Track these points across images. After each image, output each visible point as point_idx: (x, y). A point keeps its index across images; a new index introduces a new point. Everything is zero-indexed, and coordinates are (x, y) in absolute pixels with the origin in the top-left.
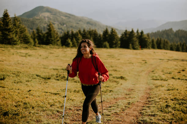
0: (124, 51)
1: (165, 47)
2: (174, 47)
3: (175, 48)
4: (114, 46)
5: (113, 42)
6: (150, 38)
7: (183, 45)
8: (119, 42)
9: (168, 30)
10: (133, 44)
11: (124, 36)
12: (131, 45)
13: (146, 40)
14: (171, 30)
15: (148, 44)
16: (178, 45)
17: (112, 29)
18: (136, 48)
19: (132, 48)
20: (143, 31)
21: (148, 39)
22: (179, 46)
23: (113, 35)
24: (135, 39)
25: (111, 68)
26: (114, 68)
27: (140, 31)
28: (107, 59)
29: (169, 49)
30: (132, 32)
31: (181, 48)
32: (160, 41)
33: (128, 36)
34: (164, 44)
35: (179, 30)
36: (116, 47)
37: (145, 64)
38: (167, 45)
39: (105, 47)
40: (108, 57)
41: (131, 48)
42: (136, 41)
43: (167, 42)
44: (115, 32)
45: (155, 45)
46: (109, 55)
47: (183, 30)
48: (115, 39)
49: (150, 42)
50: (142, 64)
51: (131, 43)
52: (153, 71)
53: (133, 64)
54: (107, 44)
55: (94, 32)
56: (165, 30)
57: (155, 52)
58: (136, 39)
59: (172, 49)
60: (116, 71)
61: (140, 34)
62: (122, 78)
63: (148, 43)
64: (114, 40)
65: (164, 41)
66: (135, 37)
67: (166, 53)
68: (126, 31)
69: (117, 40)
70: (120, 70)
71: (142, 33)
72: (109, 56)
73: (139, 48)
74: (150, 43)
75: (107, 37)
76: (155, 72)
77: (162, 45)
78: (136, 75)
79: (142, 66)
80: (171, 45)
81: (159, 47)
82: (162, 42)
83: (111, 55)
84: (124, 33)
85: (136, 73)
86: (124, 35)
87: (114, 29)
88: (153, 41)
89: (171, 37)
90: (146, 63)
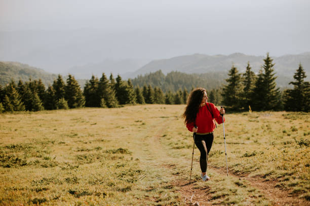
0: (96, 111)
1: (158, 99)
2: (171, 99)
3: (173, 99)
4: (76, 104)
5: (74, 98)
6: (133, 86)
7: (185, 94)
8: (83, 97)
9: (155, 74)
10: (106, 99)
11: (90, 87)
12: (103, 100)
13: (127, 90)
14: (160, 72)
15: (131, 97)
16: (177, 95)
17: (70, 76)
18: (111, 104)
19: (106, 106)
20: (121, 76)
21: (129, 88)
22: (179, 96)
23: (73, 85)
24: (109, 90)
25: (90, 137)
26: (96, 137)
27: (115, 77)
28: (75, 125)
29: (164, 101)
30: (103, 78)
31: (182, 100)
32: (149, 90)
33: (96, 86)
34: (156, 96)
35: (172, 73)
36: (78, 106)
37: (143, 126)
38: (160, 96)
39: (61, 107)
40: (73, 121)
41: (104, 105)
42: (111, 94)
43: (159, 92)
44: (74, 81)
45: (141, 98)
46: (74, 119)
47: (178, 71)
48: (76, 92)
49: (133, 93)
50: (138, 127)
51: (103, 98)
52: (164, 136)
53: (123, 128)
54: (64, 102)
55: (37, 83)
56: (151, 74)
57: (145, 109)
58: (111, 91)
59: (168, 102)
60: (103, 141)
61: (116, 82)
62: (122, 151)
63: (130, 94)
64: (74, 95)
65: (155, 89)
66: (110, 86)
67: (165, 108)
68: (93, 77)
69: (79, 93)
70: (108, 139)
71: (119, 79)
72: (76, 121)
73: (117, 105)
74: (133, 95)
75: (62, 91)
76: (168, 137)
77: (152, 97)
78: (140, 145)
79: (139, 129)
80: (167, 96)
81: (149, 101)
82: (151, 91)
83: (77, 119)
84: (90, 81)
85: (138, 142)
86: (90, 85)
87: (72, 76)
88: (137, 91)
89: (161, 84)
90: (143, 124)
